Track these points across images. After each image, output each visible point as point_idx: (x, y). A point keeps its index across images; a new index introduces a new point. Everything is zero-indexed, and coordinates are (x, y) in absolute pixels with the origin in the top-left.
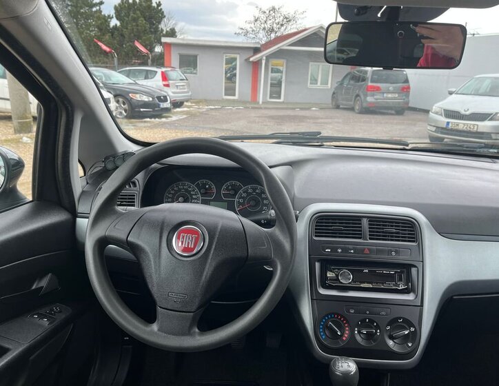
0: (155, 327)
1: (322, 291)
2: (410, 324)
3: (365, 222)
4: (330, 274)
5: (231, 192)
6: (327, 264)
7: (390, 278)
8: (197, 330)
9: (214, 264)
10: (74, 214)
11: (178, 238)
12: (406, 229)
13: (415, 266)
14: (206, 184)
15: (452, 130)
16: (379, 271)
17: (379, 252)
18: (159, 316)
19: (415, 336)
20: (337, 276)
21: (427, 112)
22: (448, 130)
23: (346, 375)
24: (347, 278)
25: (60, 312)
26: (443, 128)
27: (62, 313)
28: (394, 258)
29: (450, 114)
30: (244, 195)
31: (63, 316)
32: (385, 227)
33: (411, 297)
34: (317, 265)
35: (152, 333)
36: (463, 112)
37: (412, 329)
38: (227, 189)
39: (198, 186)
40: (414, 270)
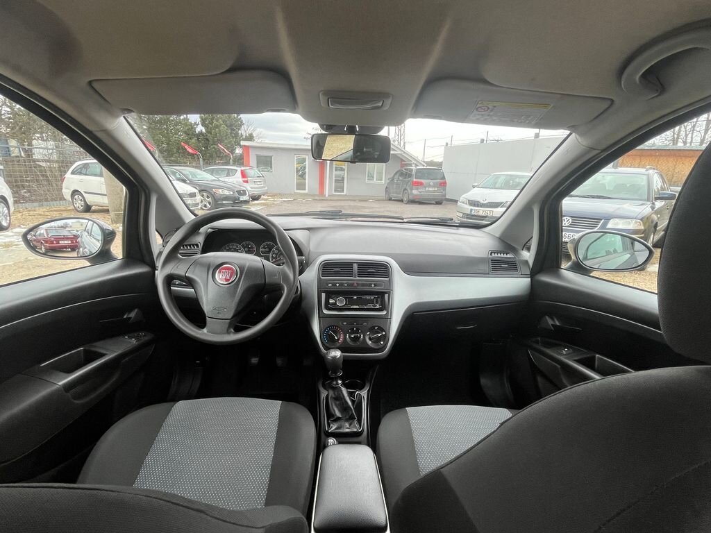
0: (205, 330)
1: (325, 312)
2: (382, 330)
3: (355, 266)
4: (331, 301)
5: (267, 250)
6: (330, 294)
7: (371, 301)
8: (233, 330)
9: (243, 289)
10: (154, 268)
11: (220, 272)
12: (382, 270)
13: (386, 293)
14: (249, 245)
15: (474, 216)
16: (364, 297)
17: (363, 285)
18: (208, 322)
19: (385, 338)
20: (336, 301)
21: (456, 201)
22: (472, 215)
23: (334, 358)
24: (341, 302)
25: (145, 336)
26: (468, 214)
27: (145, 337)
28: (373, 288)
29: (473, 203)
30: (276, 251)
31: (146, 338)
32: (368, 268)
33: (384, 313)
34: (323, 295)
35: (204, 334)
36: (482, 202)
37: (384, 333)
38: (264, 248)
39: (243, 246)
40: (386, 296)
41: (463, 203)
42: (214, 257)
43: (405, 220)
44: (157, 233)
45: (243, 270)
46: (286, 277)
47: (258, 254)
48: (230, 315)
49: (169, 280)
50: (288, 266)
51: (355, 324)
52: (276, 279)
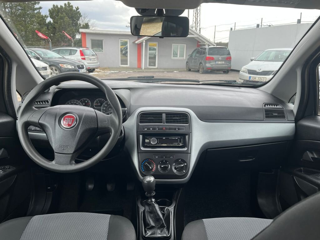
0: (54, 162)
1: (142, 149)
2: (184, 161)
3: (164, 115)
4: (147, 141)
5: (99, 104)
6: (146, 136)
7: (176, 141)
8: (74, 162)
9: (81, 131)
10: (15, 118)
11: (64, 120)
12: (184, 118)
13: (187, 135)
14: (85, 101)
16: (170, 138)
17: (170, 129)
18: (56, 157)
19: (187, 167)
20: (150, 141)
23: (149, 182)
24: (154, 141)
25: (9, 168)
26: (247, 80)
28: (177, 131)
29: (251, 72)
30: (106, 105)
31: (10, 170)
32: (174, 117)
33: (185, 149)
34: (141, 136)
35: (53, 165)
36: (258, 71)
37: (185, 164)
38: (97, 103)
39: (81, 101)
40: (187, 137)
41: (244, 72)
42: (59, 108)
43: (201, 83)
44: (17, 93)
45: (82, 118)
46: (113, 122)
47: (92, 107)
48: (71, 150)
49: (27, 125)
50: (115, 115)
51: (165, 158)
52: (105, 124)
